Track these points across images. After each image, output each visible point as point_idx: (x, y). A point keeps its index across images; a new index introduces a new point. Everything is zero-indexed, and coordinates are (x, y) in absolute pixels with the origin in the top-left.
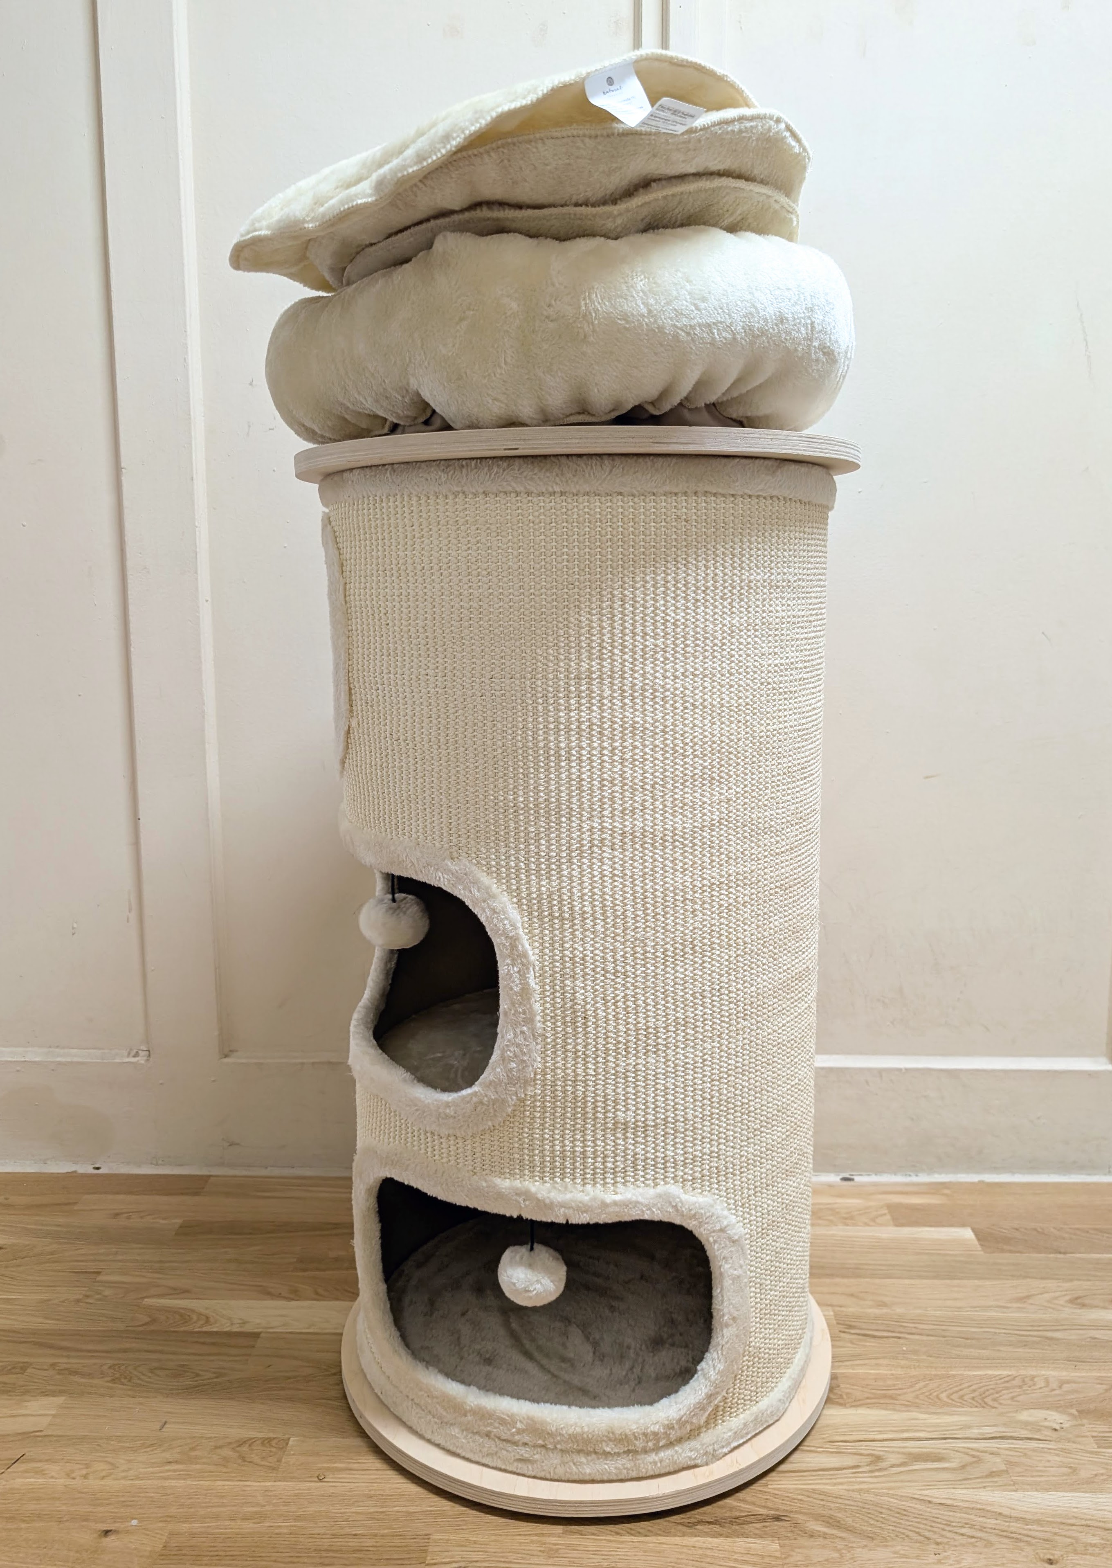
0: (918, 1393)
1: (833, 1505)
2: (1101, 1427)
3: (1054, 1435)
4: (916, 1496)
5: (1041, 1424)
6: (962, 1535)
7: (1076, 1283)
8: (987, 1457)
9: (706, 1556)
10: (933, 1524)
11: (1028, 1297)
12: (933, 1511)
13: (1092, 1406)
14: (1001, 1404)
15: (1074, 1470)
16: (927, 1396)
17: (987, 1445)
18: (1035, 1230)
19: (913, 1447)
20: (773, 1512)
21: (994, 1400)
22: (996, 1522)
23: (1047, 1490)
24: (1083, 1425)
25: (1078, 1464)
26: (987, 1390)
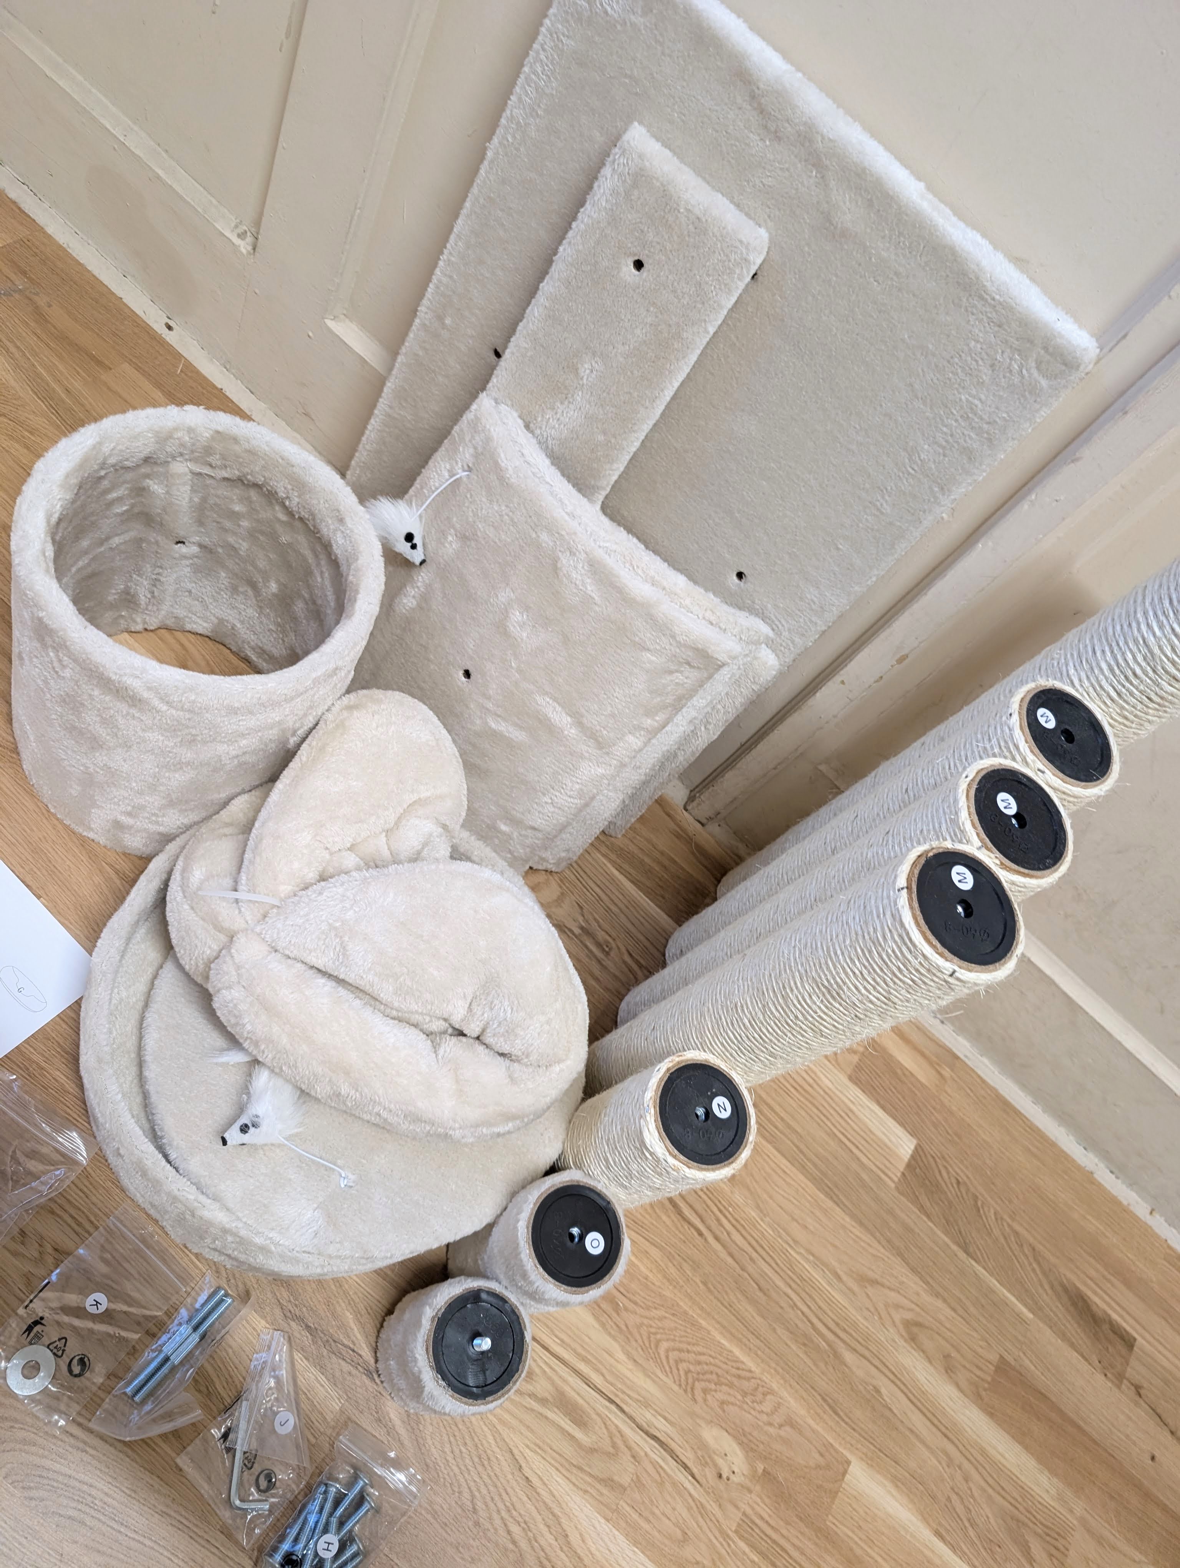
0: (646, 1321)
2: (763, 1509)
3: (713, 1481)
4: (515, 1451)
5: (716, 1457)
6: (509, 1532)
7: (939, 1303)
8: (626, 1458)
10: (496, 1498)
11: (874, 1282)
12: (513, 1482)
13: (784, 1476)
14: (705, 1400)
15: (685, 1539)
17: (641, 1443)
18: (976, 1198)
19: (574, 1388)
21: (705, 1391)
22: (553, 1542)
23: (636, 1543)
24: (750, 1491)
25: (697, 1537)
26: (712, 1373)
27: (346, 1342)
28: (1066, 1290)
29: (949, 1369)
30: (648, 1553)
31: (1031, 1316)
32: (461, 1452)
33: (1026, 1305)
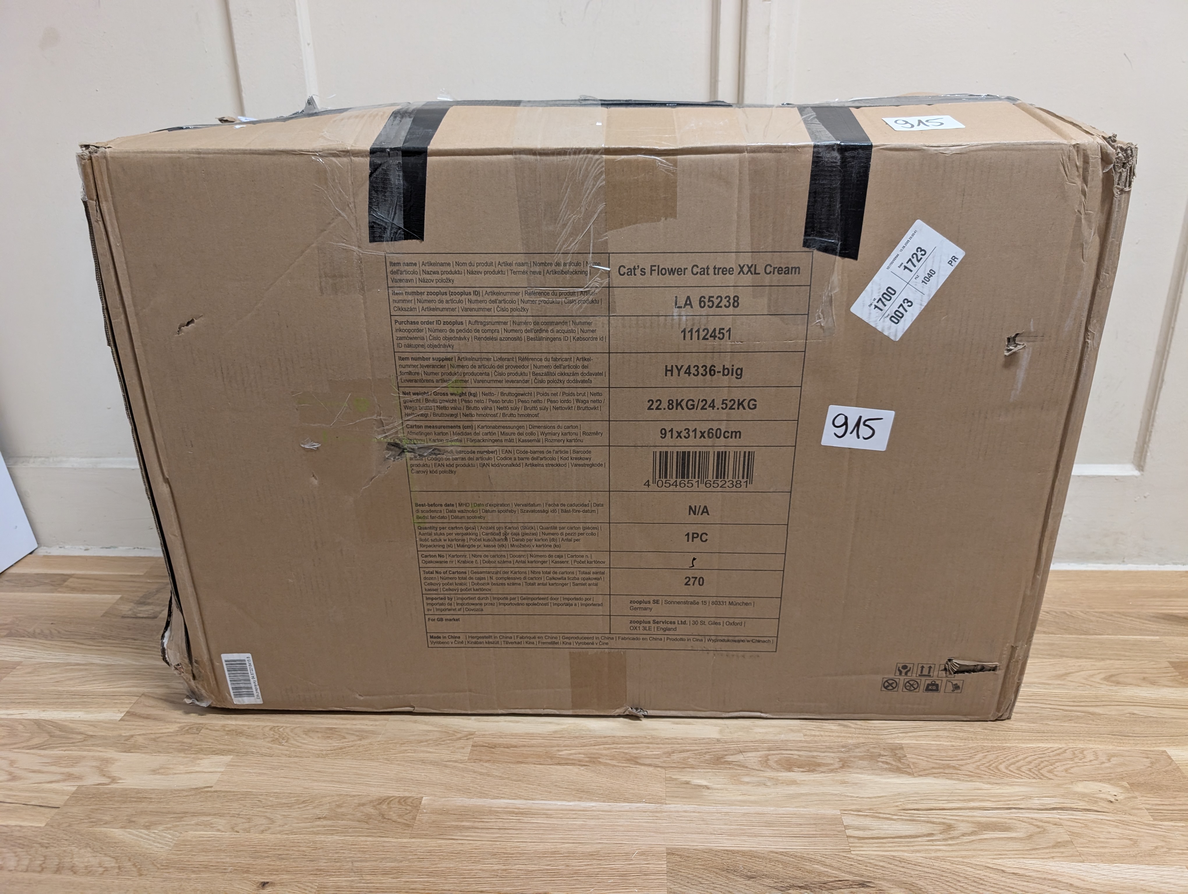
0: (978, 764)
1: (913, 872)
2: (1154, 801)
3: (1111, 807)
4: (990, 866)
5: (1097, 796)
7: (1108, 662)
11: (1067, 674)
12: (1008, 880)
13: (1141, 779)
14: (1056, 776)
15: (1135, 843)
16: (987, 767)
17: (1050, 816)
19: (980, 816)
20: (858, 878)
21: (1050, 772)
23: (1112, 862)
24: (1136, 798)
25: (1138, 836)
26: (1042, 762)
27: (831, 880)
28: (1157, 617)
29: (1153, 683)
30: (1124, 862)
31: (1158, 637)
32: (960, 886)
33: (1148, 635)
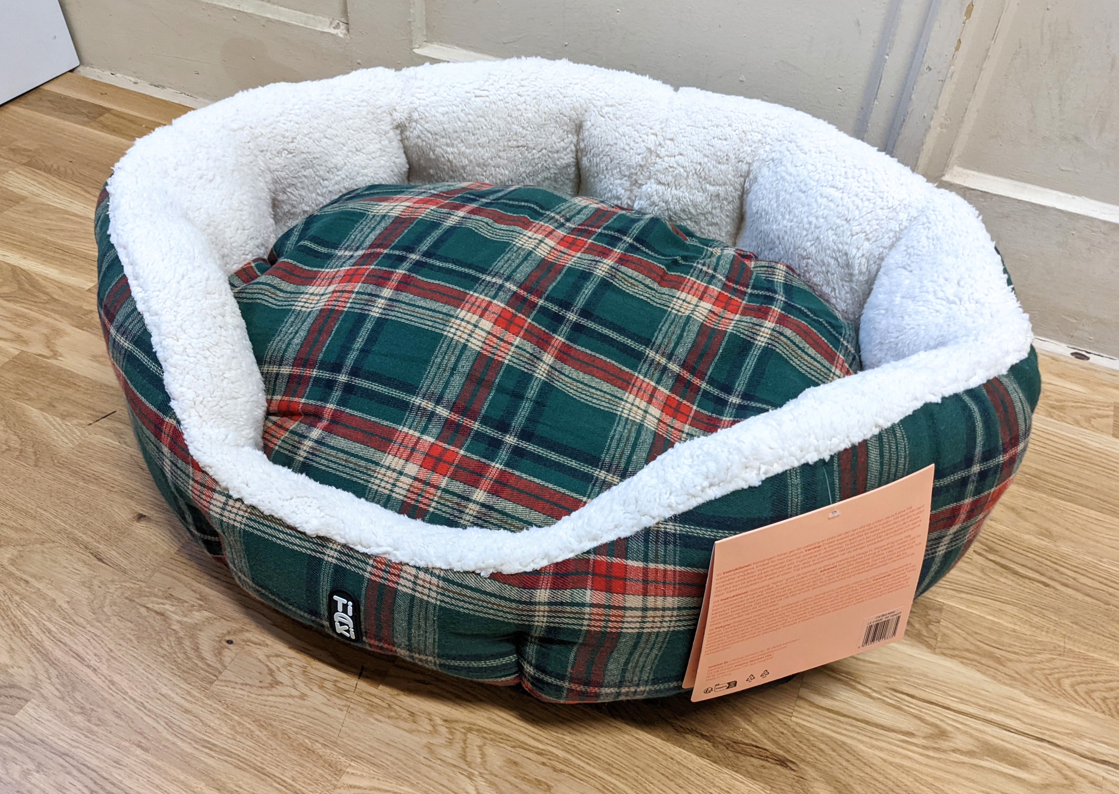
1: (856, 772)
8: (1084, 786)
9: (681, 775)
16: (1045, 675)
17: (1093, 769)
19: (995, 736)
20: (781, 752)
